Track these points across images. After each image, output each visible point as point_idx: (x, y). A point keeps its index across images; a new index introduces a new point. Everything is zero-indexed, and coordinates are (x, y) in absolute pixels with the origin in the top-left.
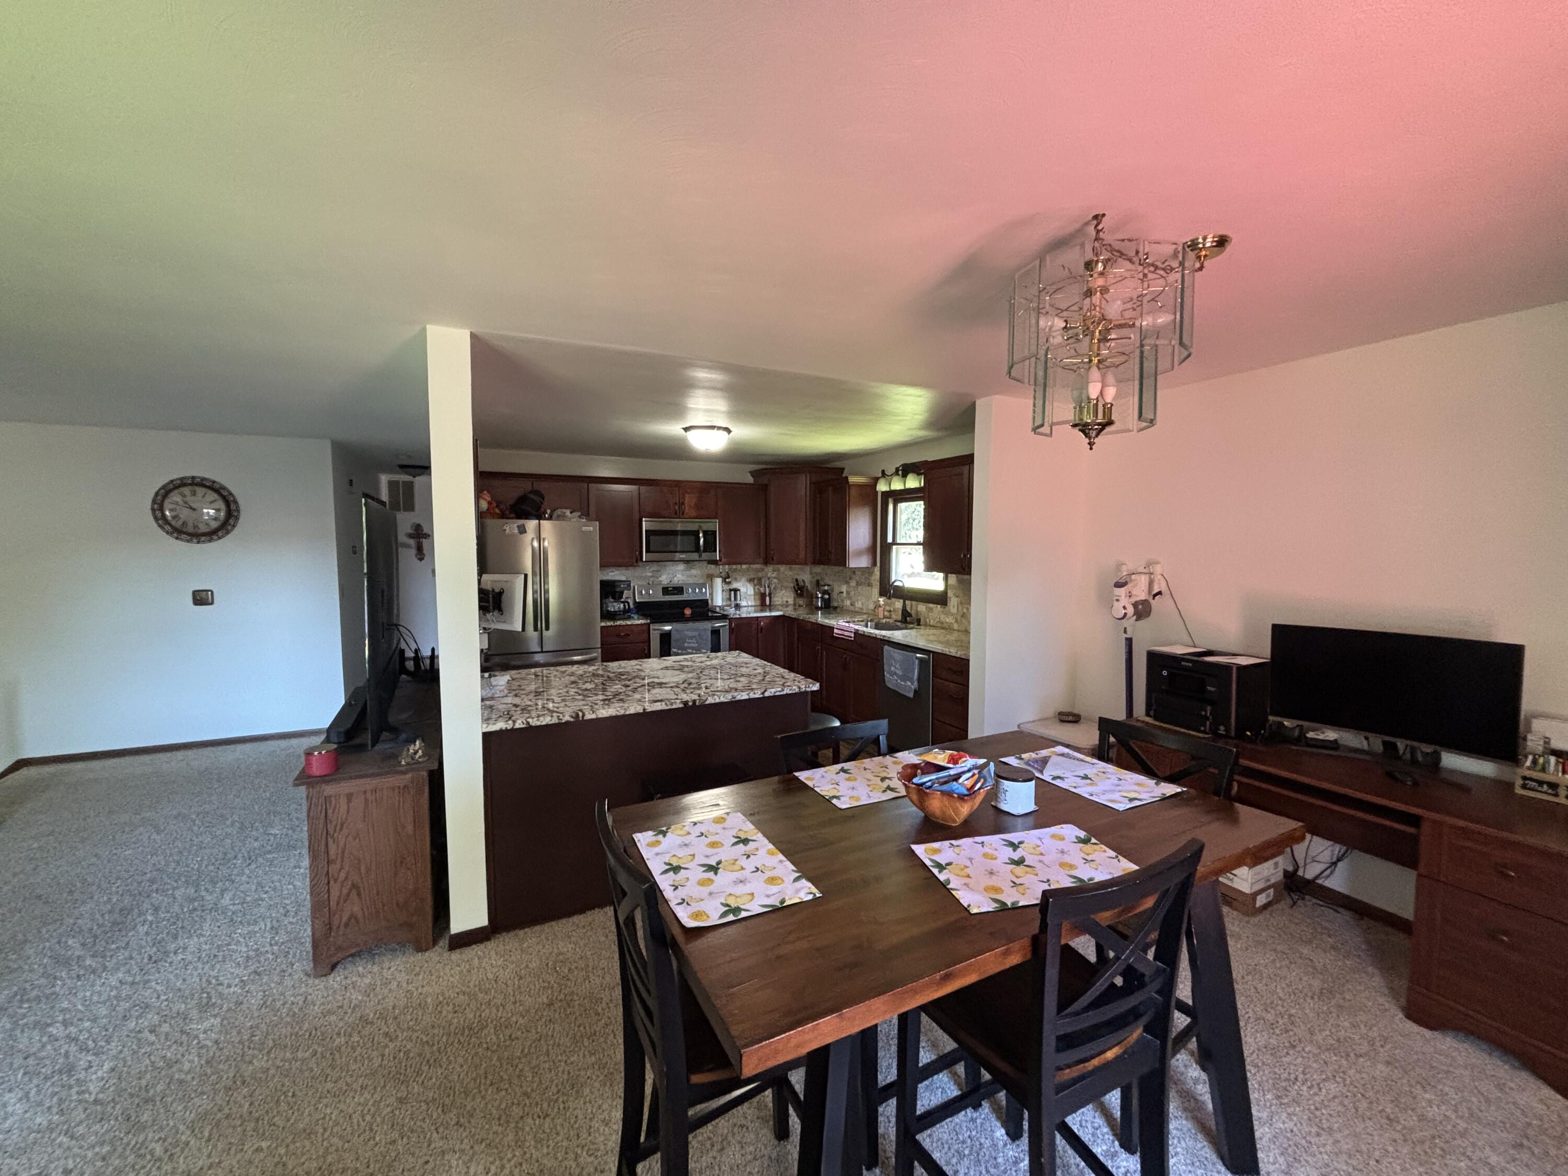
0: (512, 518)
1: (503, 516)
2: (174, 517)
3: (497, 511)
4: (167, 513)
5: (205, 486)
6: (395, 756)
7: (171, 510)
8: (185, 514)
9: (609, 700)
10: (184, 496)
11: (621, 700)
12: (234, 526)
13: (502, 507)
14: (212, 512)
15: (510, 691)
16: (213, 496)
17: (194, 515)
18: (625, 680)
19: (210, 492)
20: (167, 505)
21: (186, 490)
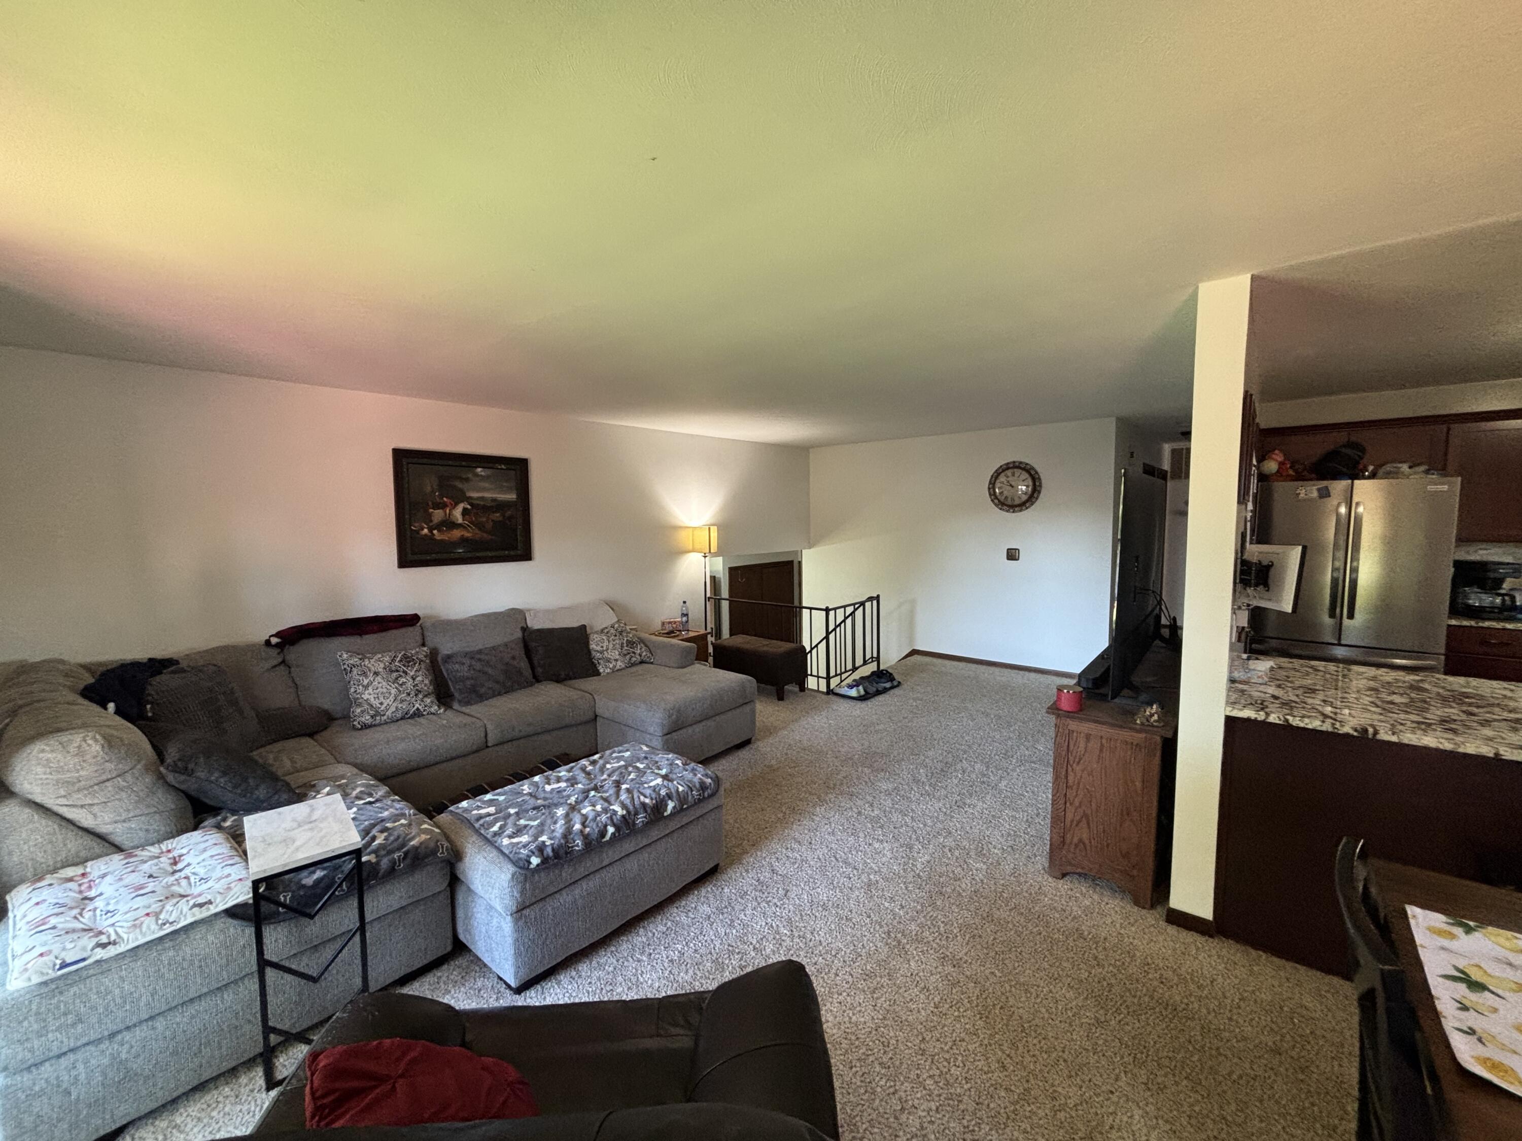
0: (1311, 480)
1: (1300, 477)
2: (1001, 493)
3: (1291, 472)
4: (997, 490)
5: (1021, 468)
6: (1132, 714)
7: (999, 488)
8: (1007, 492)
9: (1430, 725)
10: (1008, 477)
11: (1454, 731)
12: (1037, 499)
13: (1297, 466)
14: (1024, 488)
15: (1272, 679)
16: (1025, 475)
17: (1012, 490)
18: (1470, 705)
19: (1024, 472)
20: (998, 485)
21: (1009, 472)
